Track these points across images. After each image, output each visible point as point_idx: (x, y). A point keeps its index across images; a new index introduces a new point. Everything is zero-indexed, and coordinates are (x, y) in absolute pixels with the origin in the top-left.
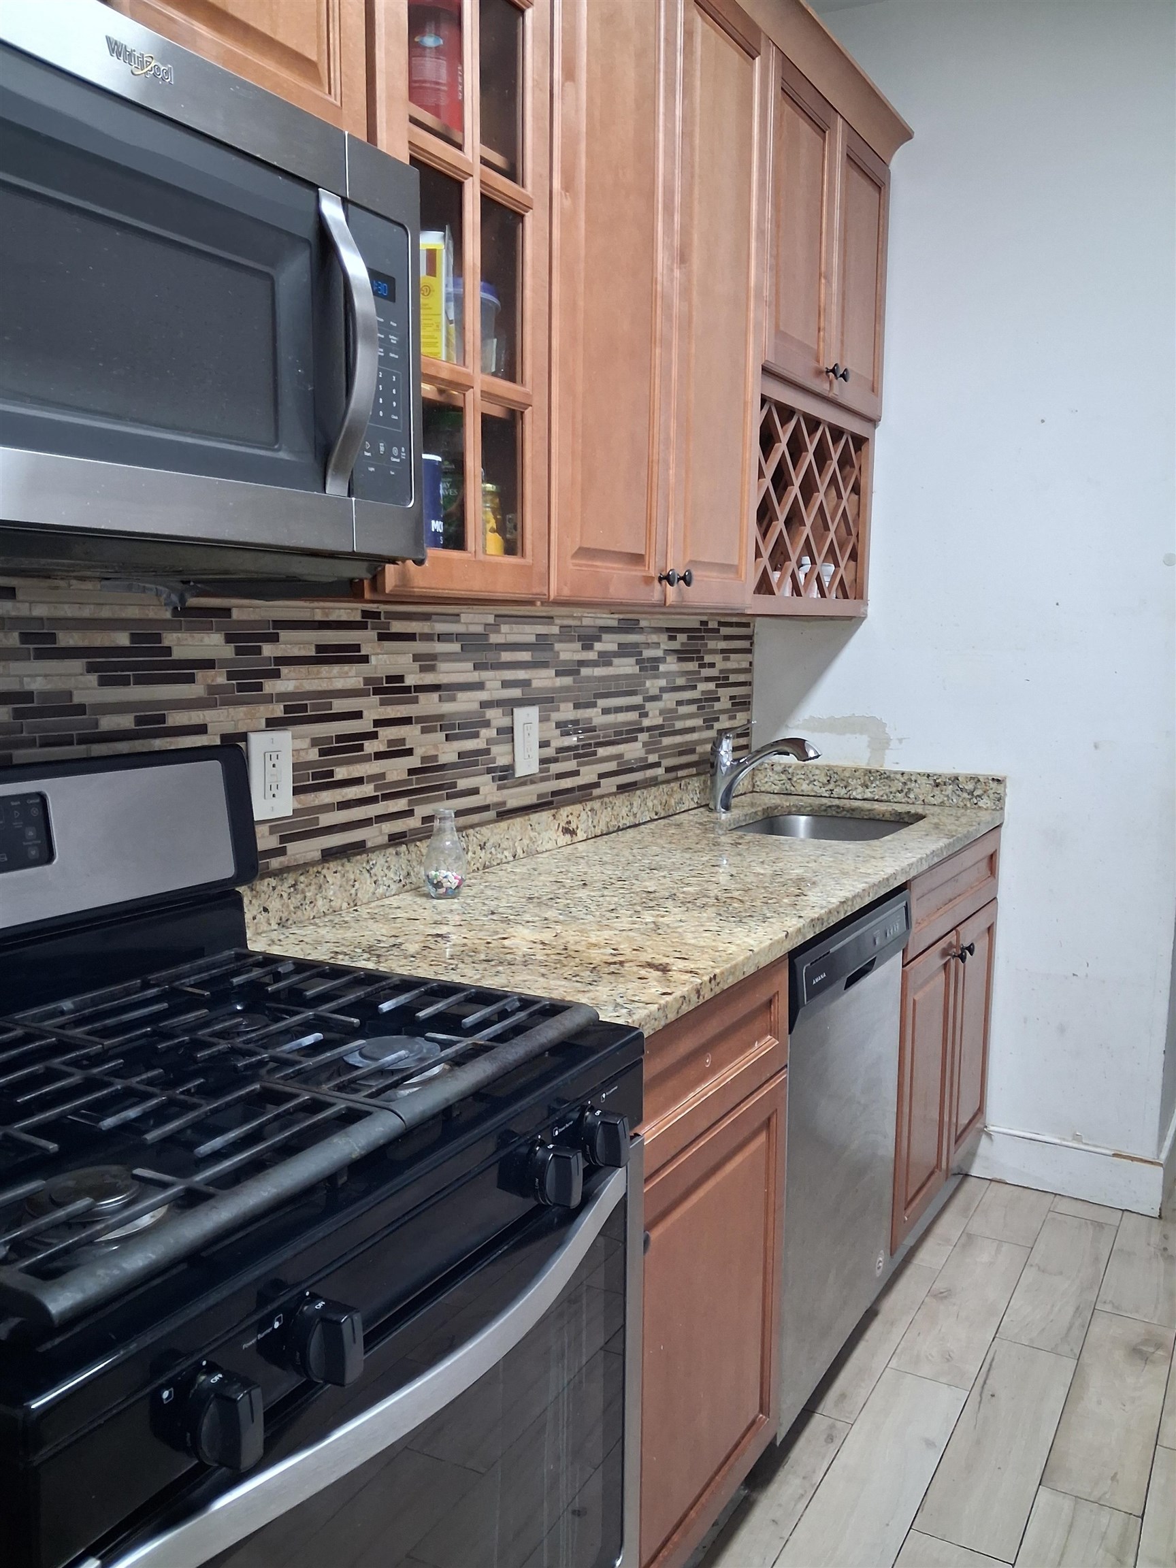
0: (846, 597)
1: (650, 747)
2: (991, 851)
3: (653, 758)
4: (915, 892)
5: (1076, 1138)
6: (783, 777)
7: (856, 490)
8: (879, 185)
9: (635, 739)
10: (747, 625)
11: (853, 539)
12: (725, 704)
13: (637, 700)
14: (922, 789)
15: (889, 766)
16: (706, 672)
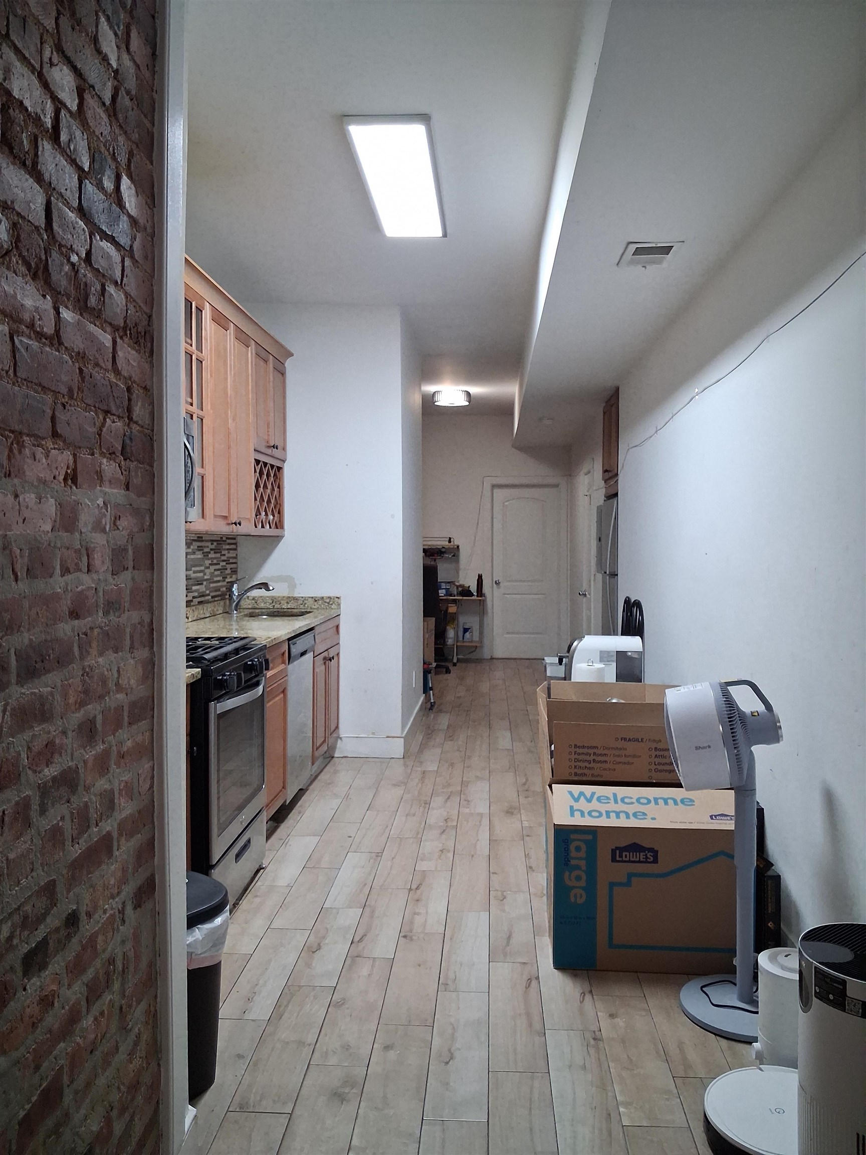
0: (277, 528)
1: (207, 588)
2: (337, 624)
3: (208, 592)
4: (317, 630)
5: (373, 733)
6: (253, 601)
7: (279, 487)
8: (283, 374)
9: (202, 584)
10: (235, 539)
11: (279, 506)
12: (229, 571)
13: (202, 568)
14: (310, 603)
15: (296, 595)
16: (223, 558)
